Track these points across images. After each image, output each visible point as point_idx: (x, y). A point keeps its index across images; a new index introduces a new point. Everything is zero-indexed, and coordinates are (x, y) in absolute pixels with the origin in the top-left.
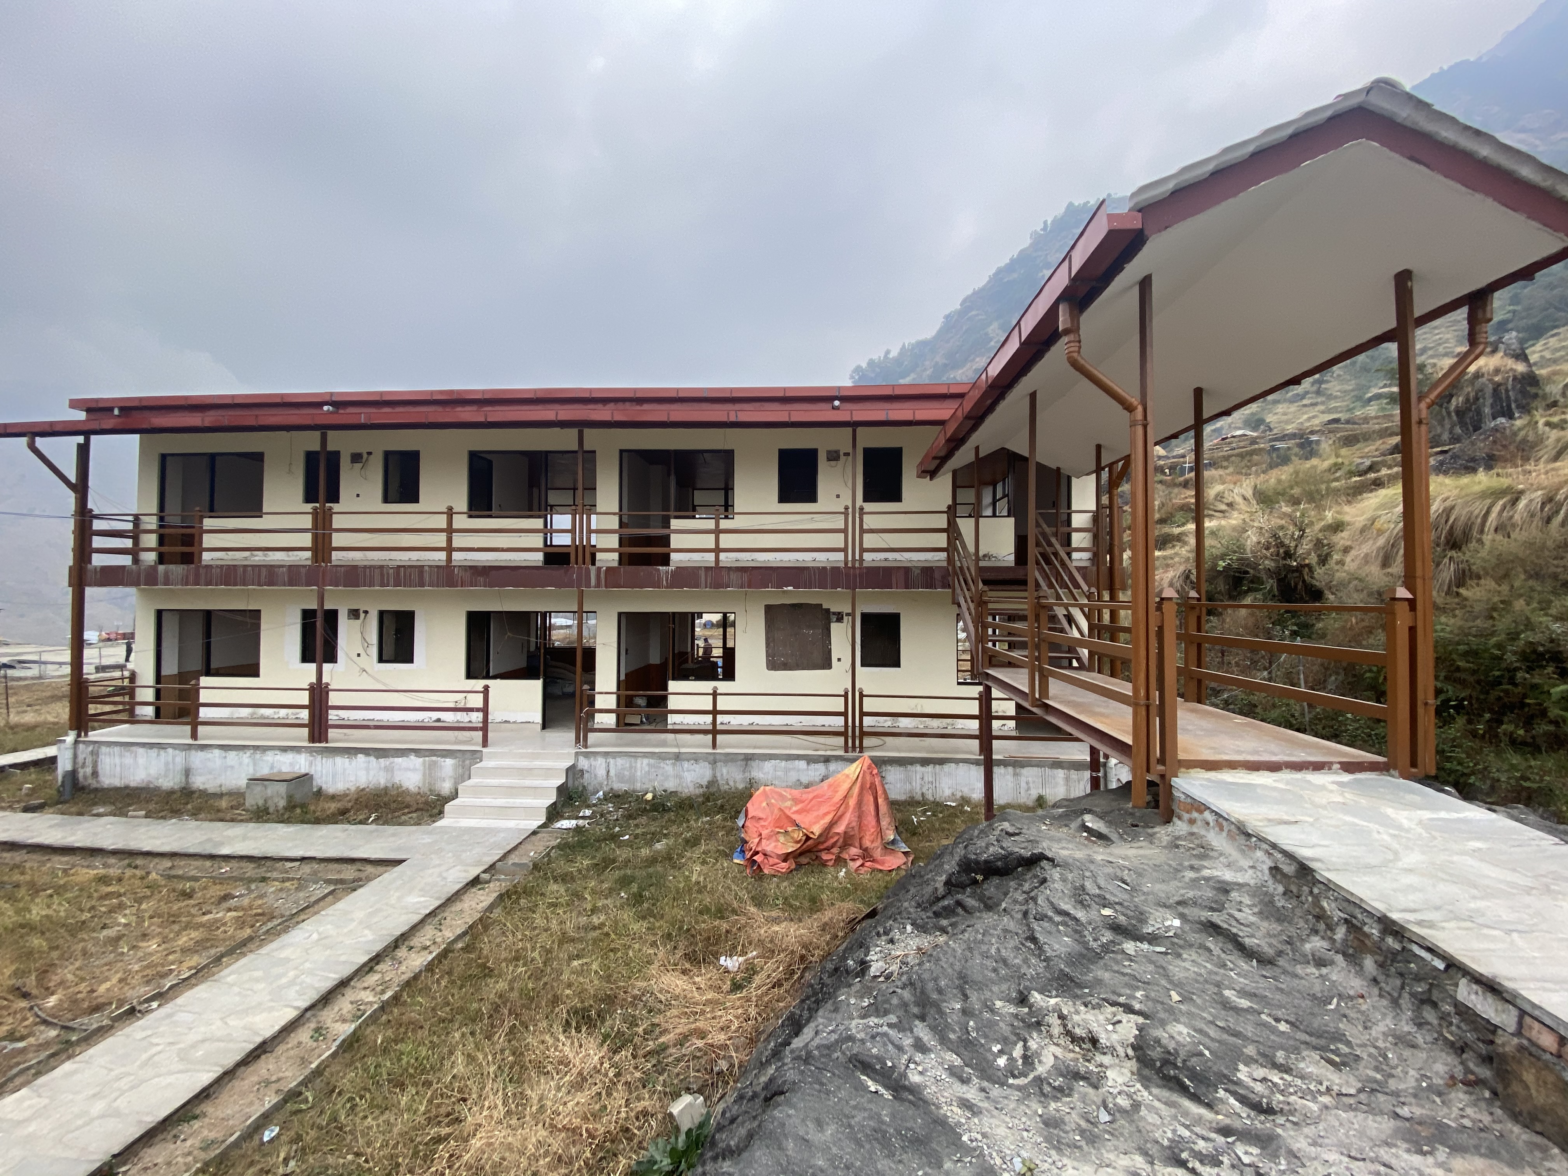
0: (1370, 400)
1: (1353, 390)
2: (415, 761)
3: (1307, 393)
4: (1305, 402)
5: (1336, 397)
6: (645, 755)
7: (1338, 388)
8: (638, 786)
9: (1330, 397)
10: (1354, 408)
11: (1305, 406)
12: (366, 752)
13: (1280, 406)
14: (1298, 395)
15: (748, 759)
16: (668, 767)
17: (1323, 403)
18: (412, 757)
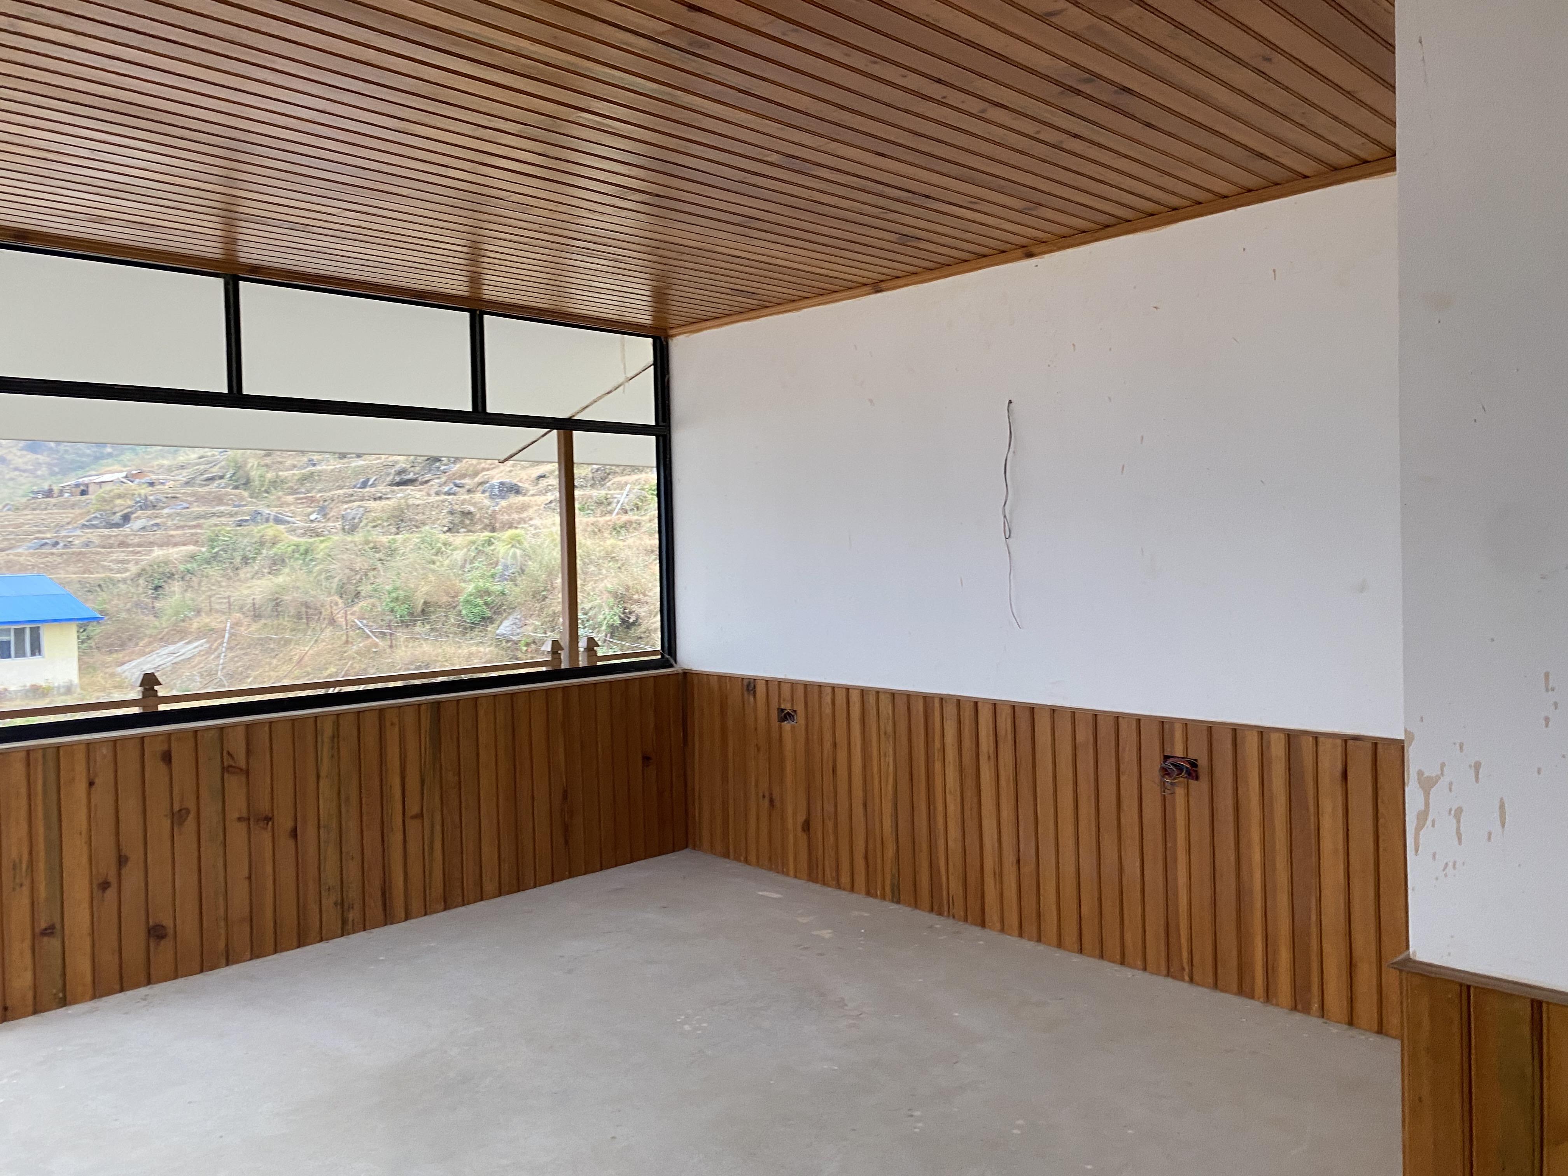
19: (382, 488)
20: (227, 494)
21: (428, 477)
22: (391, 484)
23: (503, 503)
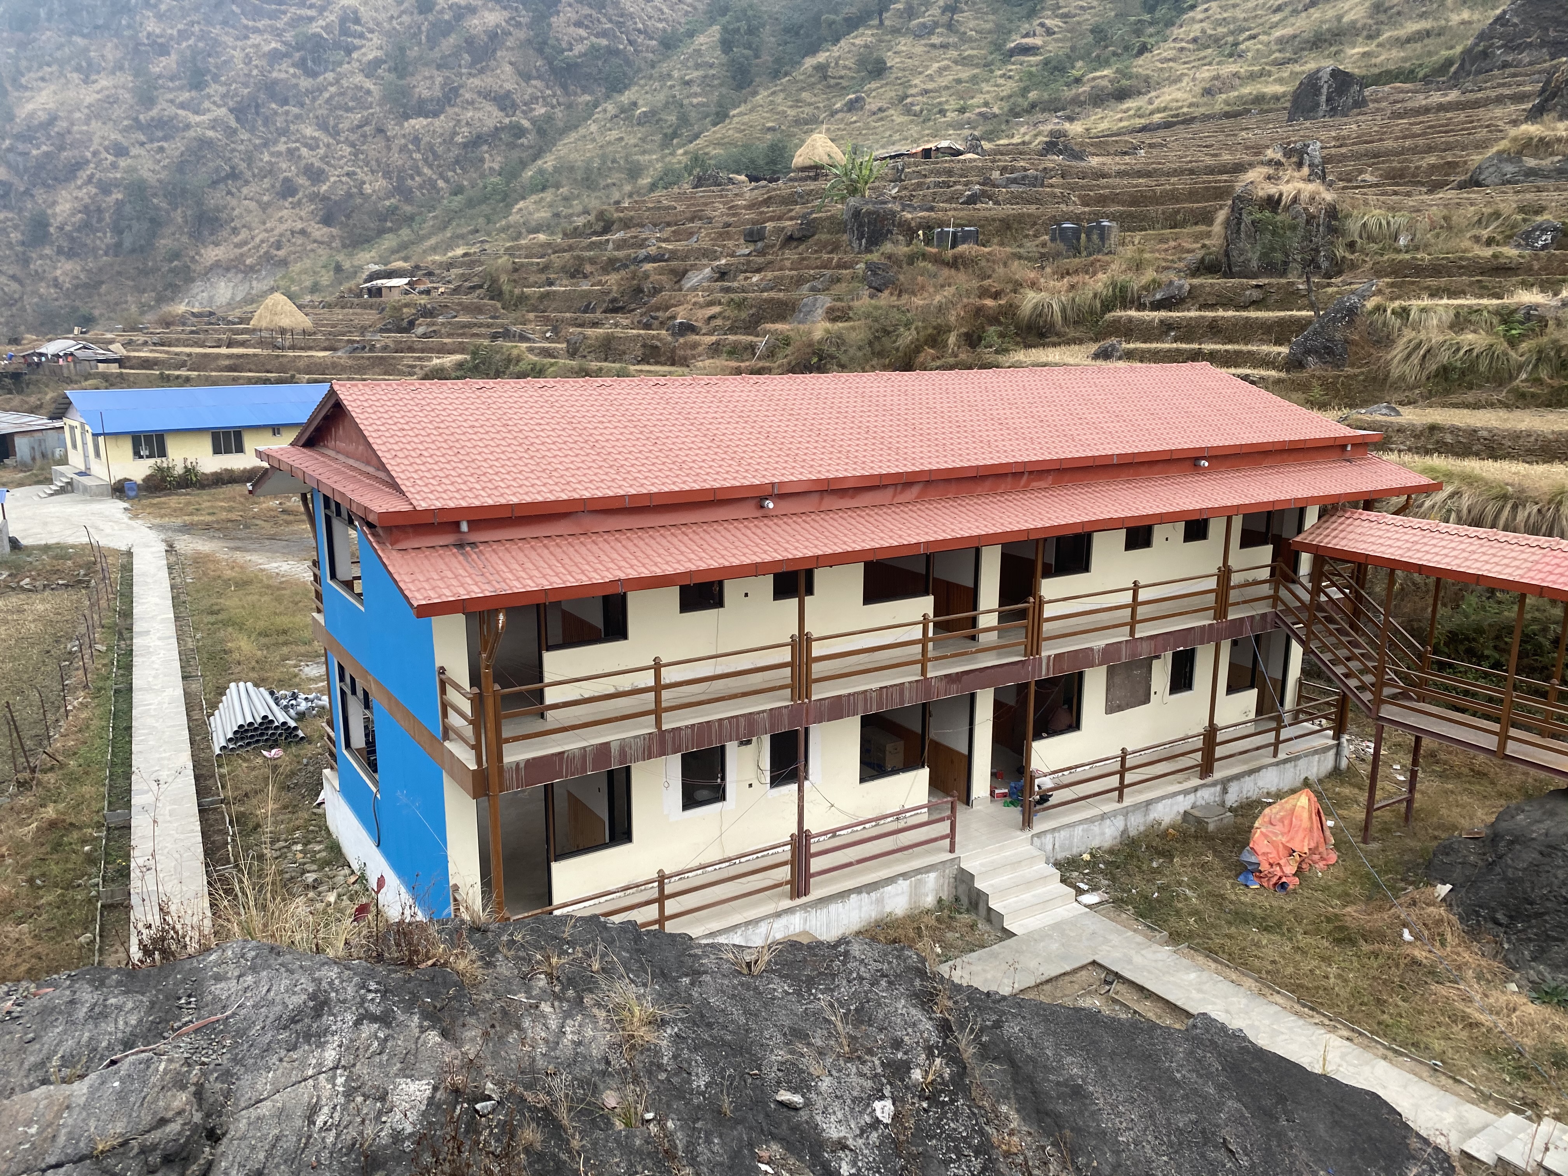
0: (1012, 53)
1: (990, 32)
2: (903, 885)
3: (936, 24)
4: (935, 40)
5: (971, 40)
6: (1081, 822)
7: (971, 24)
8: (1075, 851)
9: (964, 39)
10: (992, 63)
11: (933, 46)
12: (858, 890)
13: (903, 40)
14: (924, 25)
15: (1149, 803)
16: (1096, 828)
17: (955, 47)
18: (901, 881)
19: (598, 315)
20: (485, 305)
21: (633, 306)
22: (605, 312)
23: (681, 340)
